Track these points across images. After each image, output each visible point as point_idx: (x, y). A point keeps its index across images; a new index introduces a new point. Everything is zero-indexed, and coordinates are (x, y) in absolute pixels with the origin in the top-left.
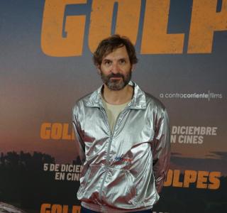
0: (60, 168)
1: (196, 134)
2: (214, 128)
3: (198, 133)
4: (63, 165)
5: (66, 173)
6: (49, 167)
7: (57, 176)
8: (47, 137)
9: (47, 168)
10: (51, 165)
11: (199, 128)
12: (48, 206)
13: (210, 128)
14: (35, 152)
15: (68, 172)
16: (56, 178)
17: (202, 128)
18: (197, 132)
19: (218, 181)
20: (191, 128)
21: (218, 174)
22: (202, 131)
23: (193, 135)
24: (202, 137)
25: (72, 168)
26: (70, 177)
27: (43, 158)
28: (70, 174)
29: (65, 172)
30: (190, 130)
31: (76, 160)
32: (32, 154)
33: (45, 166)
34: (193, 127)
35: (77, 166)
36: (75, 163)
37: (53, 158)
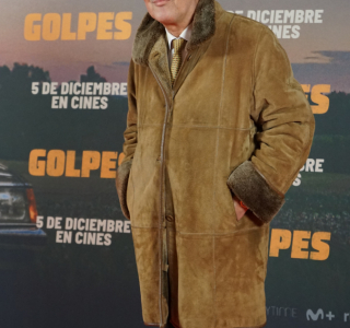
0: (59, 90)
1: (288, 23)
2: (318, 11)
3: (292, 21)
4: (64, 84)
5: (70, 97)
6: (40, 87)
7: (54, 102)
8: (36, 37)
9: (37, 89)
10: (45, 84)
11: (293, 11)
12: (42, 153)
13: (311, 11)
14: (16, 65)
15: (74, 95)
16: (54, 106)
17: (298, 11)
18: (289, 19)
19: (327, 100)
20: (278, 12)
21: (327, 89)
22: (297, 16)
23: (283, 24)
24: (298, 28)
25: (79, 88)
26: (77, 102)
27: (30, 74)
28: (77, 99)
29: (68, 95)
30: (278, 16)
31: (85, 74)
32: (11, 68)
33: (35, 85)
34: (282, 12)
35: (89, 84)
36: (84, 79)
37: (47, 73)
